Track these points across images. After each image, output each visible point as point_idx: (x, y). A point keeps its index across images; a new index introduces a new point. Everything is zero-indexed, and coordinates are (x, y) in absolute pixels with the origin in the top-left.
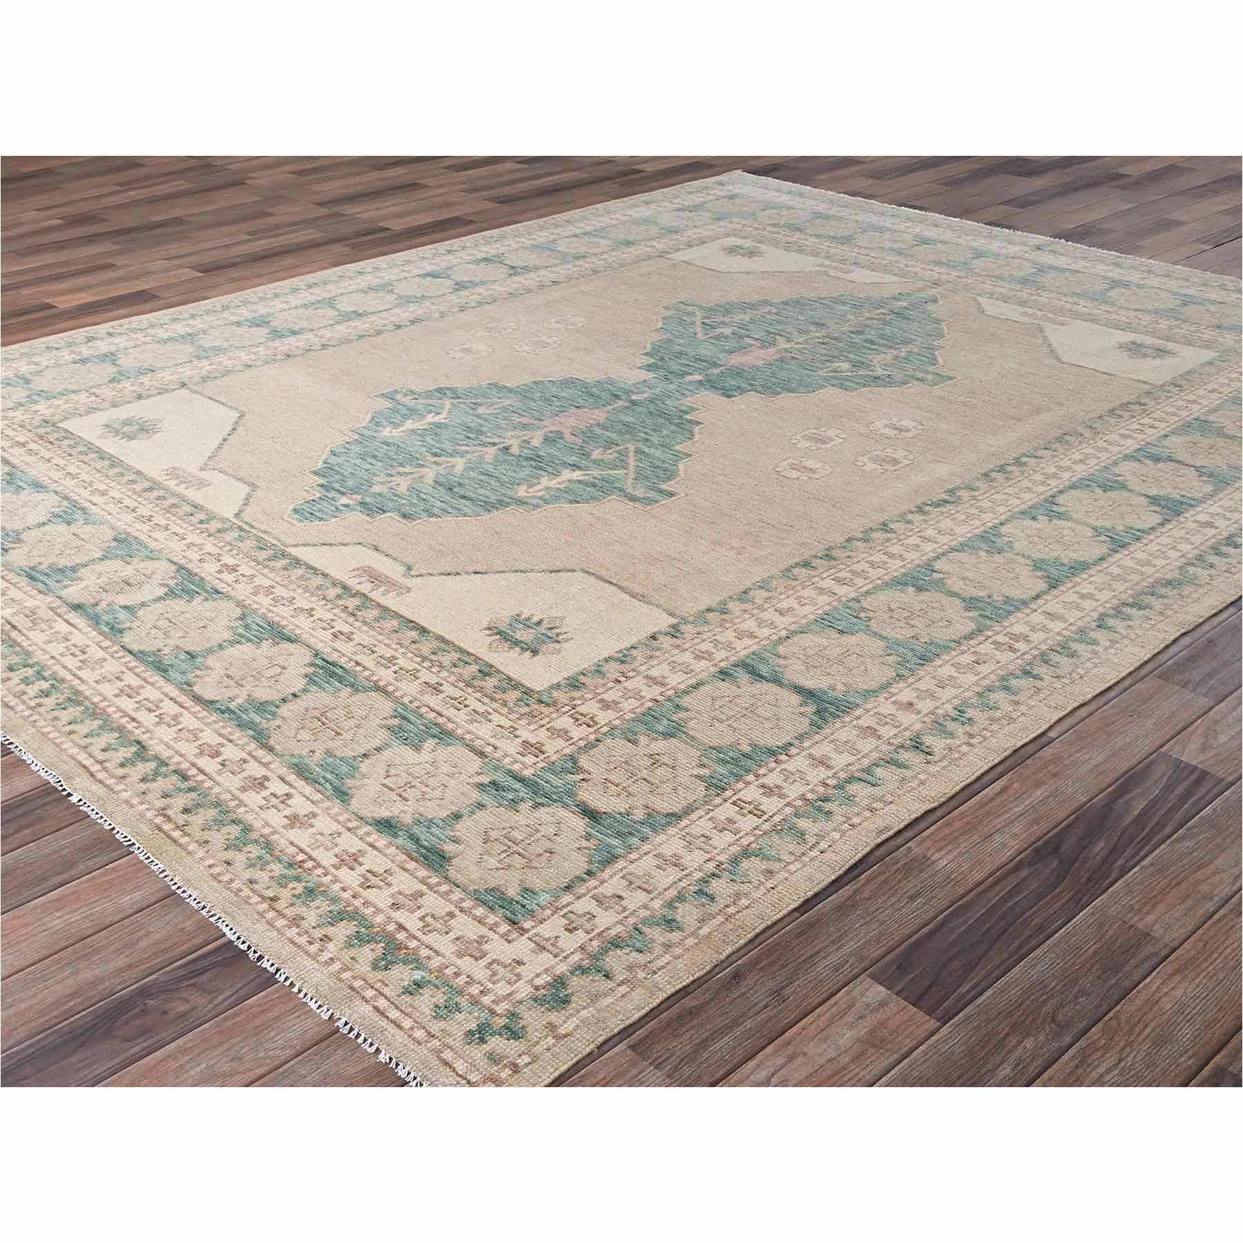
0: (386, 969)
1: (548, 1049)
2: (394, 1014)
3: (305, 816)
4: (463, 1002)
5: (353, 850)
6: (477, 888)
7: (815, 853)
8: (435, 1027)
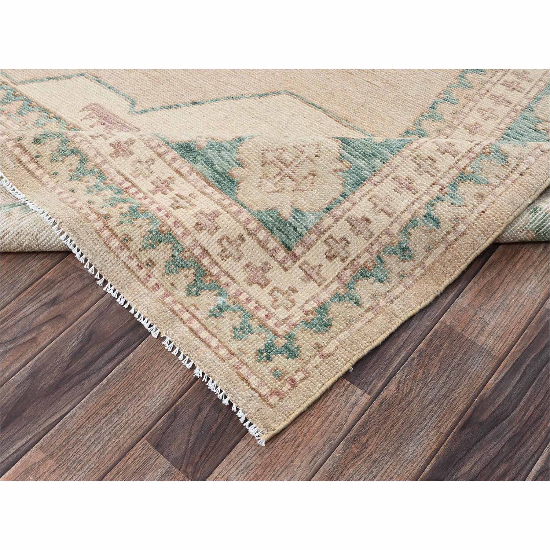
0: (197, 295)
1: (316, 367)
2: (204, 334)
3: (126, 143)
4: (254, 324)
5: (165, 178)
6: (259, 208)
7: (515, 176)
8: (234, 346)
